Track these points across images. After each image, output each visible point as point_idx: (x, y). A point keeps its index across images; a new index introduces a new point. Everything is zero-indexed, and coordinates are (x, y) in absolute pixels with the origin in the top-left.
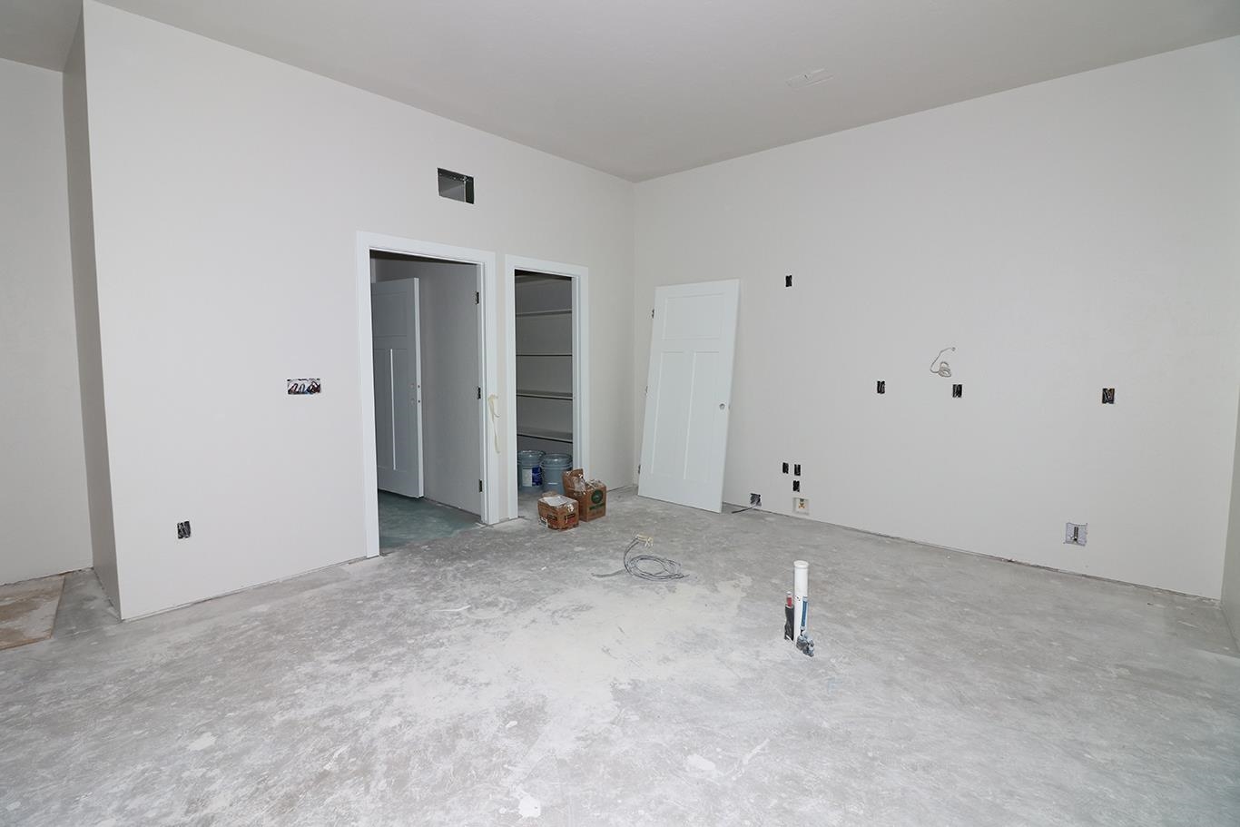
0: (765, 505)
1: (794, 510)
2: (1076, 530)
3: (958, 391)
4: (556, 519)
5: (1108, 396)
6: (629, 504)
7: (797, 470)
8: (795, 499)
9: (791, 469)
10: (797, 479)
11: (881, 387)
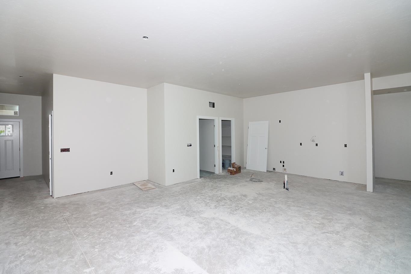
0: (276, 170)
1: (283, 171)
2: (342, 173)
3: (317, 145)
4: (232, 172)
5: (346, 146)
6: (245, 171)
7: (284, 162)
8: (283, 169)
9: (282, 162)
10: (283, 164)
11: (301, 144)
